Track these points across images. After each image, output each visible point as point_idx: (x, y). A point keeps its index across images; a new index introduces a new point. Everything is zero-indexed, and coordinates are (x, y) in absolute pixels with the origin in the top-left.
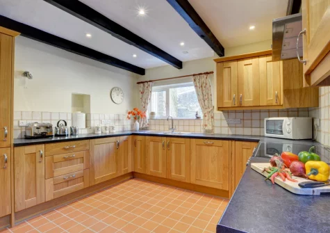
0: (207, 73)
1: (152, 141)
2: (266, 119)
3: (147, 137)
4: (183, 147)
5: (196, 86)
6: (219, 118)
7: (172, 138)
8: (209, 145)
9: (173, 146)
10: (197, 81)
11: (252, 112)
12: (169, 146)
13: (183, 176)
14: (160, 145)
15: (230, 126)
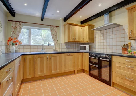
0: (56, 26)
1: (39, 57)
2: (80, 46)
3: (35, 55)
4: (58, 58)
5: (51, 31)
6: (63, 45)
7: (52, 54)
8: (68, 55)
9: (52, 58)
10: (52, 28)
11: (73, 43)
12: (50, 58)
13: (58, 70)
14: (45, 59)
15: (67, 48)
